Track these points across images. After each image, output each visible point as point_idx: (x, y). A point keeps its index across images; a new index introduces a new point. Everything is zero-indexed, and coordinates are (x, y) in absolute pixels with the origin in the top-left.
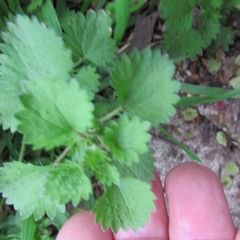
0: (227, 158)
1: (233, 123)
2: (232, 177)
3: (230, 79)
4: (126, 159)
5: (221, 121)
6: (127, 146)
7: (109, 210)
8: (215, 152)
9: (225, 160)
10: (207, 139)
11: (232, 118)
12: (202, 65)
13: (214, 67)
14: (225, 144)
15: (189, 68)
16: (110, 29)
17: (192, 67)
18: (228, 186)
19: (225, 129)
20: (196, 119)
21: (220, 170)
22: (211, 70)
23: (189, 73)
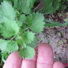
0: (60, 39)
1: (63, 30)
2: (61, 44)
3: (64, 19)
4: (28, 42)
5: (60, 30)
6: (29, 38)
7: (23, 53)
8: (57, 37)
9: (60, 40)
10: (56, 34)
11: (63, 29)
12: (57, 14)
13: (60, 15)
14: (60, 36)
15: (53, 15)
16: (29, 5)
17: (54, 15)
18: (60, 46)
19: (61, 32)
20: (53, 28)
21: (58, 42)
22: (59, 16)
23: (53, 16)
